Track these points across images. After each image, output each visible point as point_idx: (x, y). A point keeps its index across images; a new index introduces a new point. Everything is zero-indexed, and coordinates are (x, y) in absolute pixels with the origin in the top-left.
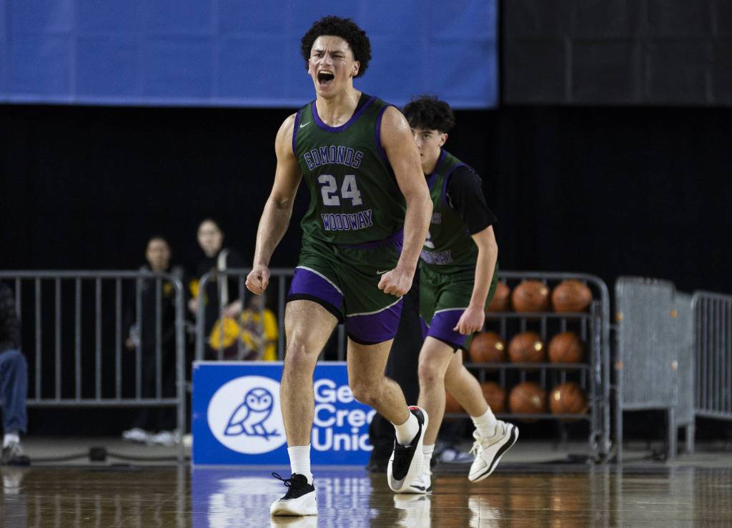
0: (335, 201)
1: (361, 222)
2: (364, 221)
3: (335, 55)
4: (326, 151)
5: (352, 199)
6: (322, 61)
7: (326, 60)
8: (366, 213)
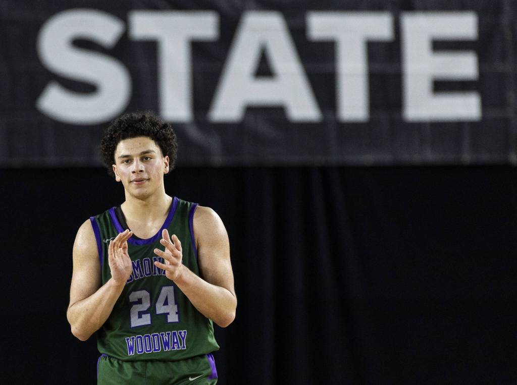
0: (146, 320)
1: (174, 343)
2: (177, 342)
3: (145, 157)
4: (138, 265)
5: (168, 314)
6: (133, 167)
7: (137, 165)
8: (180, 333)
